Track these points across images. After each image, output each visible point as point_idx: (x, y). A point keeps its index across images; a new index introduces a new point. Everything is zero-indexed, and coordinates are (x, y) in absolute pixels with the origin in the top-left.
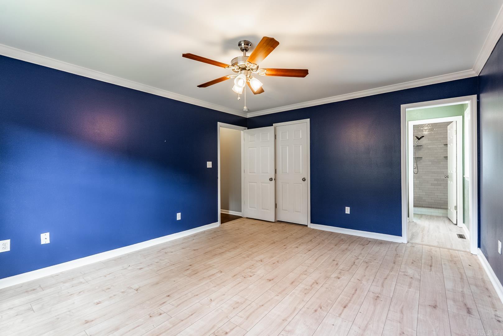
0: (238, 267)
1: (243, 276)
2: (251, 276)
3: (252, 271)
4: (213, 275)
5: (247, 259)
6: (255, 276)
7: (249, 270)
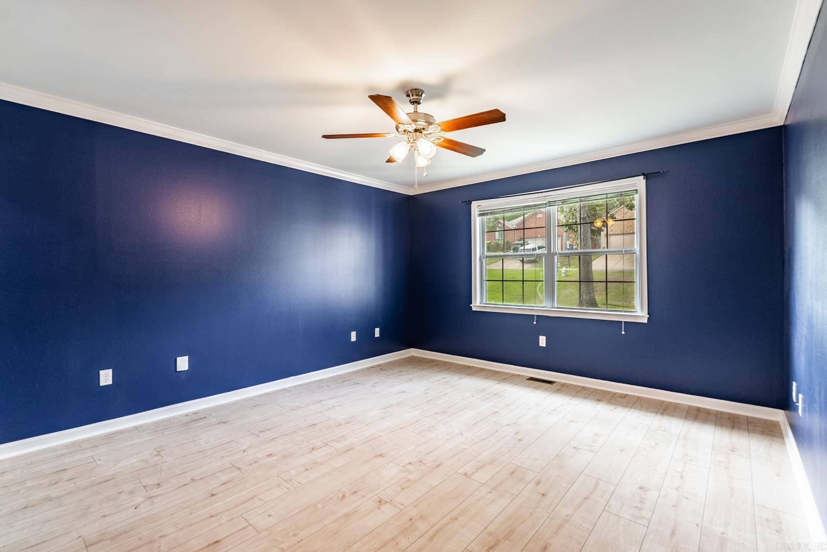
0: (435, 484)
1: (424, 464)
2: (410, 464)
3: (407, 473)
4: (478, 469)
5: (414, 513)
6: (403, 465)
7: (411, 477)
